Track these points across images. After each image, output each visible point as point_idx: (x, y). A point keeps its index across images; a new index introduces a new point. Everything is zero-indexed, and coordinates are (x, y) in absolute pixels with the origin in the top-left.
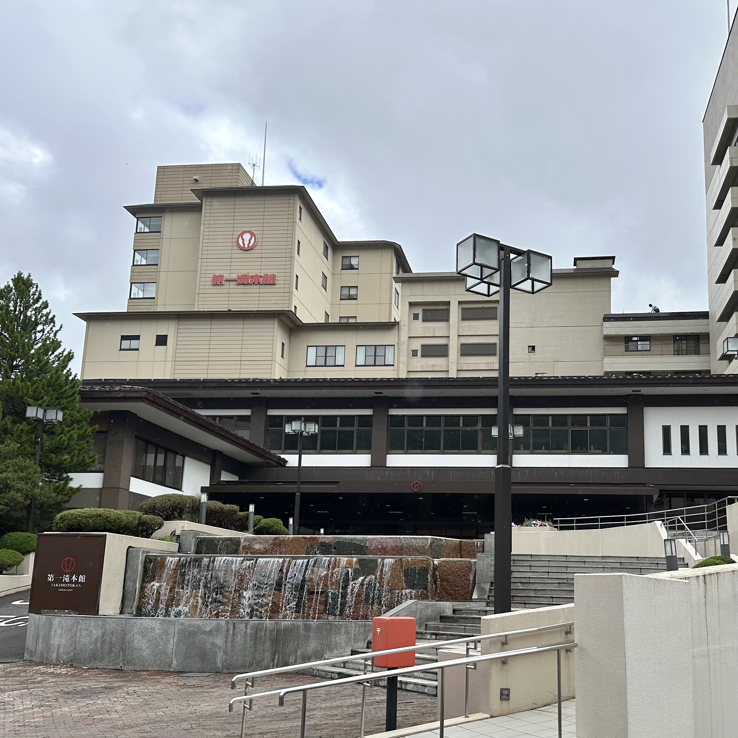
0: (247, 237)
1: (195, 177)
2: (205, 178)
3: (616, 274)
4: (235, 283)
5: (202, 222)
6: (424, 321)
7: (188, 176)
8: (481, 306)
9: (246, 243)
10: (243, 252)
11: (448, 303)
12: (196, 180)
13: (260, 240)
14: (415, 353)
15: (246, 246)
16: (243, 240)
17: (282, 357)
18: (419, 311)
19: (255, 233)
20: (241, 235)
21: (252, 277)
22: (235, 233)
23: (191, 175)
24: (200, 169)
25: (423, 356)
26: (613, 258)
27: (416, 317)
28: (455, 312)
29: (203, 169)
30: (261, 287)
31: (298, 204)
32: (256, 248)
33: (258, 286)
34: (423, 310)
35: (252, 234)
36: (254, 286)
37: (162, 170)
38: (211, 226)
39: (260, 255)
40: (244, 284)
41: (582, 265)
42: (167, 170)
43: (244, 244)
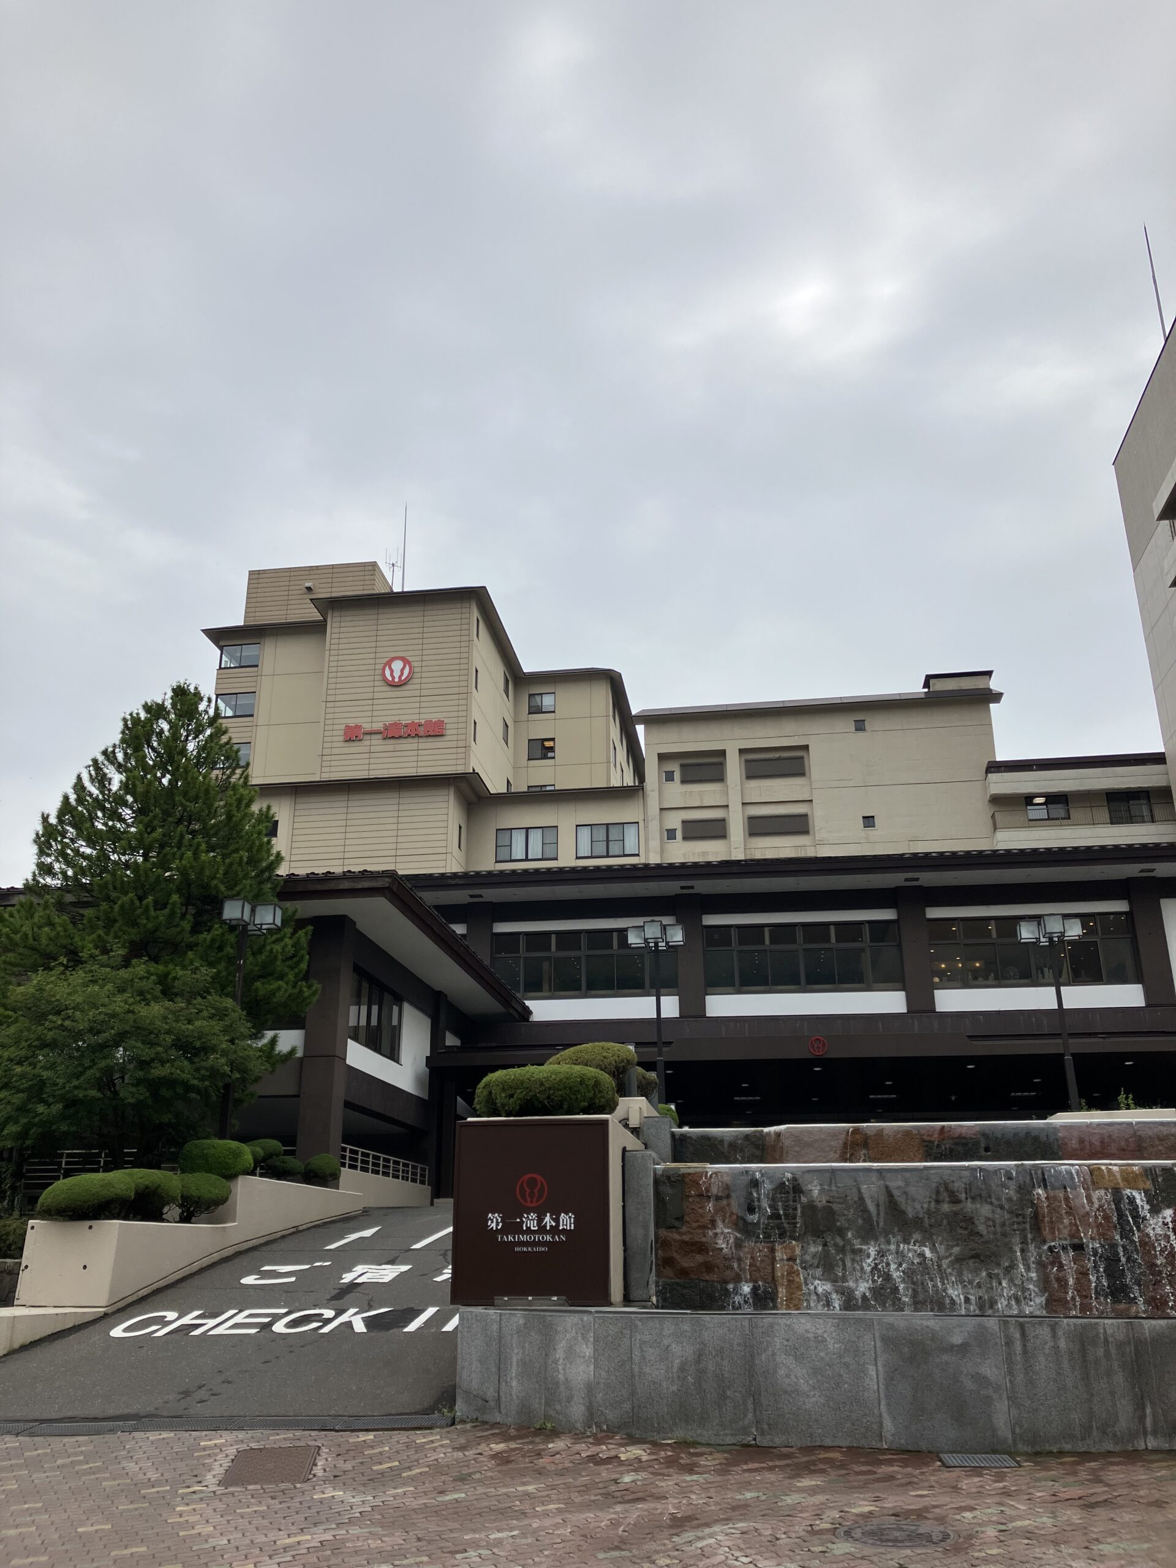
0: (397, 666)
1: (308, 584)
2: (323, 586)
3: (997, 697)
4: (380, 736)
5: (327, 648)
6: (683, 782)
7: (297, 583)
8: (776, 755)
9: (397, 675)
10: (388, 688)
11: (723, 753)
12: (309, 589)
13: (416, 670)
14: (671, 834)
15: (397, 680)
16: (392, 671)
17: (459, 847)
18: (675, 767)
19: (410, 659)
20: (389, 663)
21: (406, 726)
22: (378, 661)
23: (301, 582)
24: (315, 572)
25: (685, 838)
26: (989, 673)
27: (670, 777)
28: (734, 767)
29: (319, 572)
30: (421, 740)
31: (475, 614)
32: (412, 681)
33: (416, 740)
34: (682, 766)
35: (406, 661)
36: (410, 740)
37: (256, 576)
38: (341, 652)
39: (417, 693)
40: (393, 737)
41: (938, 686)
42: (264, 576)
43: (393, 678)
